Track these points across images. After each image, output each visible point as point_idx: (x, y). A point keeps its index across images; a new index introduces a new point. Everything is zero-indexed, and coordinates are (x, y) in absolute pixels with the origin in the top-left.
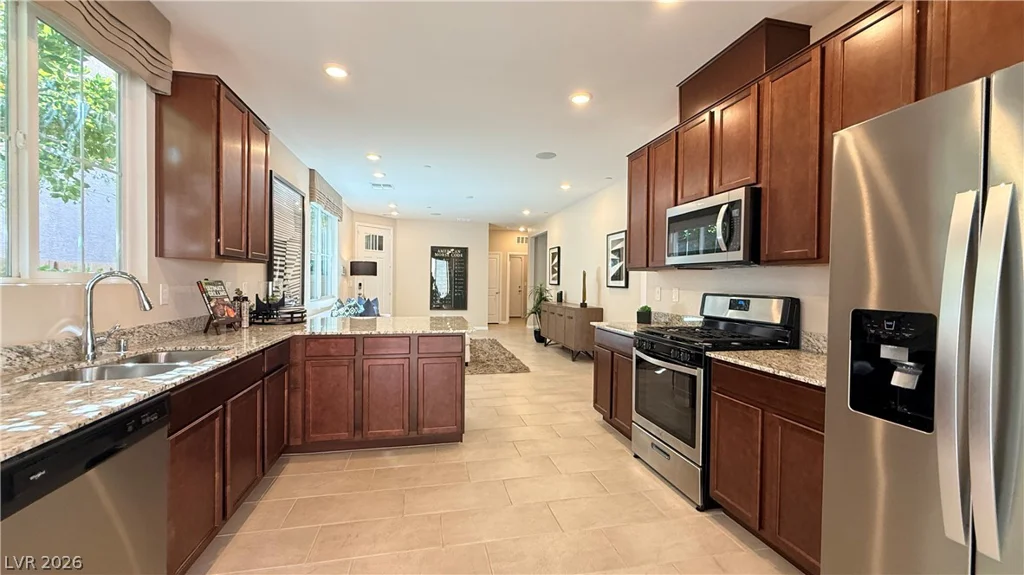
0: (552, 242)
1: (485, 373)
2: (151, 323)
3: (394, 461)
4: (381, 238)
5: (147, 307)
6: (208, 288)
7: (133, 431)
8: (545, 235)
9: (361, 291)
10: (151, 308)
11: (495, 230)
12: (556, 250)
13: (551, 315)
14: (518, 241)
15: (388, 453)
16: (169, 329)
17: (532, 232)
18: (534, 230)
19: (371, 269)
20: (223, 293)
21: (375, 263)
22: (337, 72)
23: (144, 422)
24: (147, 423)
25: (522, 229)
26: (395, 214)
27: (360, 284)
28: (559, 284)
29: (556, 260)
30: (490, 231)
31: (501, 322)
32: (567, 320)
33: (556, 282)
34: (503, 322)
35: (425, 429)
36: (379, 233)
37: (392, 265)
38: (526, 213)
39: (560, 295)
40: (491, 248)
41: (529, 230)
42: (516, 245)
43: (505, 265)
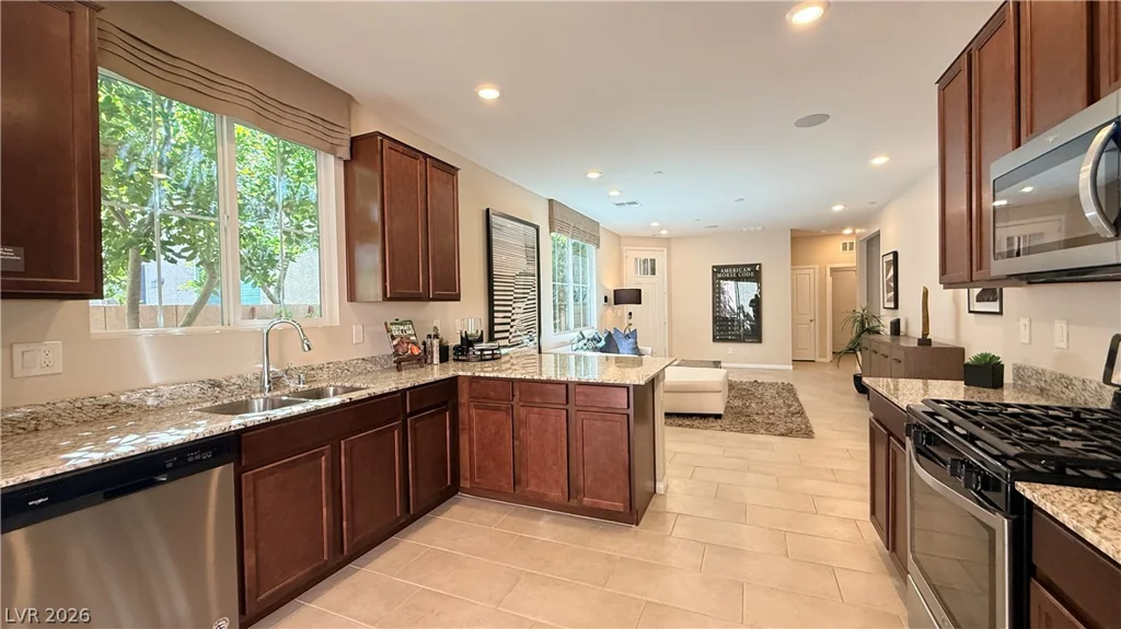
0: (886, 247)
1: (742, 431)
2: (343, 360)
3: (548, 530)
4: (653, 261)
5: (307, 349)
6: (393, 328)
7: (171, 468)
8: (877, 236)
9: (631, 321)
10: (310, 349)
11: (802, 239)
12: (891, 257)
13: (874, 355)
14: (845, 248)
15: (547, 518)
16: (362, 365)
17: (861, 234)
18: (863, 230)
19: (635, 297)
20: (411, 332)
21: (640, 290)
22: (489, 94)
23: (190, 459)
24: (195, 461)
25: (848, 231)
26: (664, 232)
27: (630, 314)
28: (896, 307)
29: (891, 273)
30: (792, 238)
31: (818, 360)
32: (894, 363)
33: (892, 305)
34: (823, 360)
35: (585, 499)
36: (650, 256)
37: (666, 290)
38: (838, 208)
39: (896, 326)
40: (795, 261)
41: (858, 231)
42: (839, 254)
43: (823, 283)
